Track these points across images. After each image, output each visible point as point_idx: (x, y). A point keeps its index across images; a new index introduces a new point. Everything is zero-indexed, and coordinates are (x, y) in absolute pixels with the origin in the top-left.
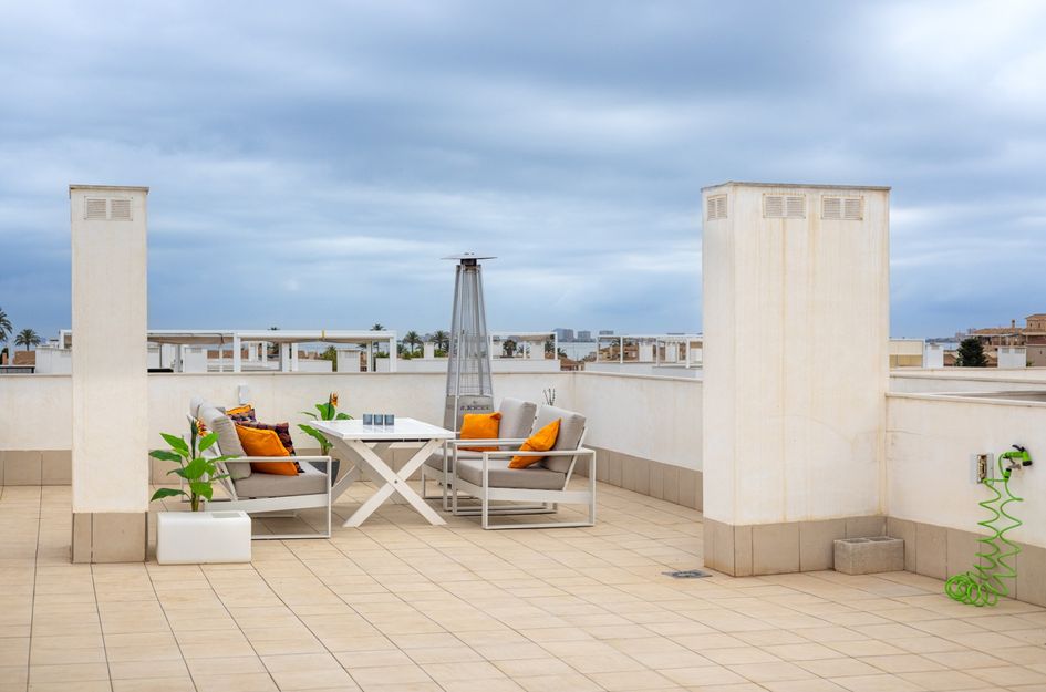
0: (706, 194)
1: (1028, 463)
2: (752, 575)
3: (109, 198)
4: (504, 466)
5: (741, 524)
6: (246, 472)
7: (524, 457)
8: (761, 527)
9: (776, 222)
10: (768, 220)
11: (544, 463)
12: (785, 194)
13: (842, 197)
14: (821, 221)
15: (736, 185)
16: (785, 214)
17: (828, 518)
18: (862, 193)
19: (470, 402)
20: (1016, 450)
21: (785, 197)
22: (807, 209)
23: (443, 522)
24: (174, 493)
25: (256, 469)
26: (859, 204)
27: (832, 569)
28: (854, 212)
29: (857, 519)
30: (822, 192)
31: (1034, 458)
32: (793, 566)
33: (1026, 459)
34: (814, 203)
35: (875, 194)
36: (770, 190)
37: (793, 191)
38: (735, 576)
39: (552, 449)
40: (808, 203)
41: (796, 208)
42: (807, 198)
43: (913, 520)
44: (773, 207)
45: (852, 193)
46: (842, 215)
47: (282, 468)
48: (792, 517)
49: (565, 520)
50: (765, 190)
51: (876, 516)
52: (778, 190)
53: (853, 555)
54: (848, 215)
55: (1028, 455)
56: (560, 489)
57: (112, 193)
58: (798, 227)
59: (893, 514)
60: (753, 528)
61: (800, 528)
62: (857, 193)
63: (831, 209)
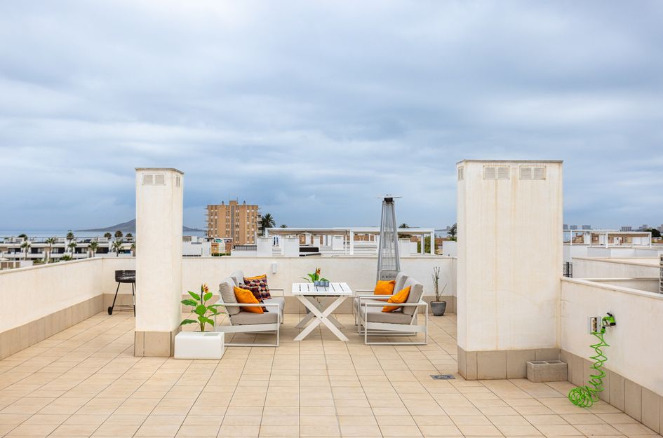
0: (458, 166)
1: (613, 324)
2: (477, 380)
3: (154, 174)
4: (379, 311)
5: (469, 350)
6: (237, 311)
7: (389, 306)
8: (482, 352)
9: (492, 182)
10: (486, 181)
11: (402, 310)
12: (497, 166)
13: (533, 167)
14: (519, 181)
15: (467, 161)
16: (497, 176)
17: (524, 349)
18: (545, 164)
19: (388, 274)
20: (608, 316)
21: (497, 168)
22: (511, 174)
23: (347, 340)
24: (191, 322)
25: (243, 310)
26: (543, 170)
27: (526, 378)
28: (540, 175)
29: (542, 350)
30: (520, 164)
31: (617, 321)
32: (503, 376)
33: (612, 322)
34: (514, 170)
35: (553, 165)
36: (488, 164)
37: (502, 164)
38: (466, 380)
39: (405, 302)
40: (511, 171)
41: (503, 173)
42: (511, 168)
43: (571, 352)
44: (490, 173)
45: (538, 164)
46: (533, 177)
47: (255, 310)
48: (501, 348)
49: (417, 340)
50: (484, 164)
51: (554, 349)
52: (492, 164)
53: (534, 371)
54: (536, 177)
55: (614, 319)
56: (409, 324)
57: (155, 172)
58: (505, 184)
59: (564, 349)
60: (477, 353)
61: (506, 354)
62: (542, 164)
63: (525, 174)
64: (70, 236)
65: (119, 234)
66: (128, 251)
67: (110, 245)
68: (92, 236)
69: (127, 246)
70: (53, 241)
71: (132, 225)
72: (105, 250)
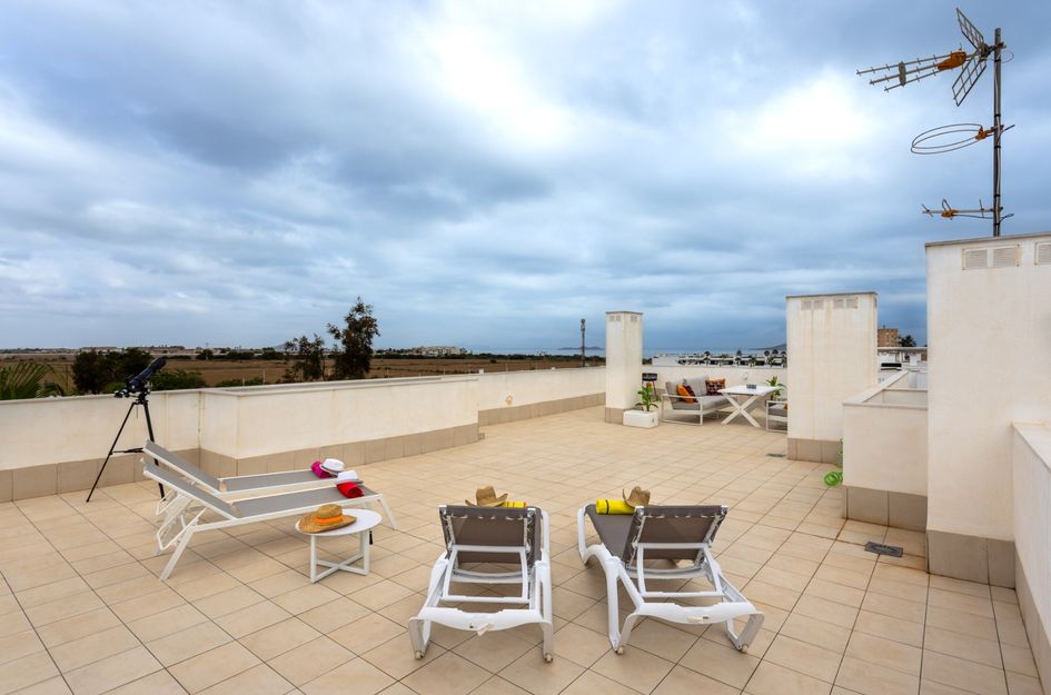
8: (801, 440)
13: (845, 298)
16: (813, 308)
21: (813, 301)
22: (825, 305)
28: (852, 305)
32: (818, 460)
38: (789, 459)
46: (845, 307)
47: (688, 400)
64: (739, 353)
65: (775, 352)
66: (779, 364)
67: (766, 359)
68: (753, 353)
69: (779, 361)
70: (724, 356)
71: (784, 346)
72: (762, 363)
